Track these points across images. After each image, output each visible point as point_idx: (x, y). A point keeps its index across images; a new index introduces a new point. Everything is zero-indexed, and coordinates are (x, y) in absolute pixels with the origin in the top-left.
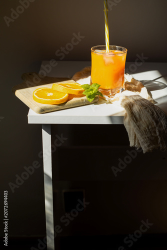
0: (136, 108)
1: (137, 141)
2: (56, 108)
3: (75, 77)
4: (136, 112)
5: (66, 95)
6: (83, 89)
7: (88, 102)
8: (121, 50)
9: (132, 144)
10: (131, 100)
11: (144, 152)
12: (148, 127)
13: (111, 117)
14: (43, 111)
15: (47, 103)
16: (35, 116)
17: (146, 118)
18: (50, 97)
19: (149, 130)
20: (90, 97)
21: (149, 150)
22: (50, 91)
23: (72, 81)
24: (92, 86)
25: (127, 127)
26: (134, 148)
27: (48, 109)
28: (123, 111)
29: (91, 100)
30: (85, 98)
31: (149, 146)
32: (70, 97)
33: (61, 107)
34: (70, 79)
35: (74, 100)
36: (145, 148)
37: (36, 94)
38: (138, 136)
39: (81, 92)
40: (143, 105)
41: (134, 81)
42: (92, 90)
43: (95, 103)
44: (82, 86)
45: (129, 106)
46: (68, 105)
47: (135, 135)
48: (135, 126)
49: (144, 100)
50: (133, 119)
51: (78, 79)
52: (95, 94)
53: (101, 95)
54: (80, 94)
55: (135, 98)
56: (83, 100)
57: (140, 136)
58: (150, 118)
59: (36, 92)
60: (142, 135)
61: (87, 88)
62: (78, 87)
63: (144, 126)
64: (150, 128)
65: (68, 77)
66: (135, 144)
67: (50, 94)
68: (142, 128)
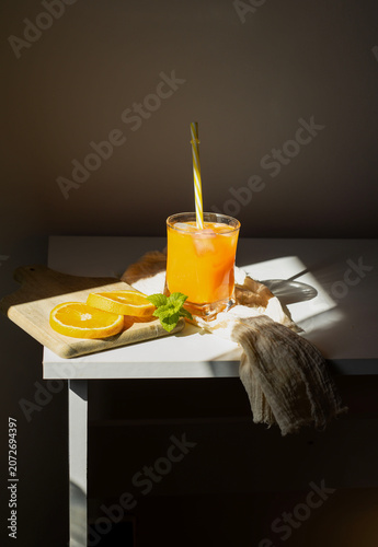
0: (263, 343)
1: (267, 411)
2: (100, 345)
3: (127, 275)
4: (264, 351)
5: (119, 320)
6: (151, 305)
7: (164, 331)
8: (226, 221)
9: (257, 417)
10: (252, 327)
11: (284, 434)
12: (289, 383)
13: (212, 364)
14: (74, 353)
15: (82, 335)
16: (59, 364)
17: (283, 362)
18: (88, 324)
19: (291, 388)
20: (167, 320)
21: (293, 429)
22: (85, 309)
23: (123, 284)
24: (171, 298)
25: (245, 383)
26: (261, 425)
27: (84, 349)
28: (236, 350)
29: (170, 328)
30: (157, 323)
31: (292, 421)
32: (128, 322)
33: (110, 344)
34: (120, 281)
35: (136, 327)
36: (286, 424)
37: (56, 316)
38: (271, 401)
39: (148, 310)
40: (277, 338)
41: (251, 284)
42: (173, 307)
43: (178, 333)
44: (151, 298)
45: (250, 340)
46: (125, 339)
47: (264, 398)
48: (263, 381)
49: (277, 325)
50: (259, 367)
51: (135, 280)
52: (177, 315)
53: (190, 316)
54: (148, 316)
55: (260, 323)
56: (153, 328)
57: (274, 402)
58: (293, 364)
59: (55, 312)
60: (279, 400)
61: (161, 301)
62: (141, 300)
63: (281, 381)
64: (293, 384)
65: (113, 275)
66: (263, 418)
67: (86, 317)
68: (277, 384)
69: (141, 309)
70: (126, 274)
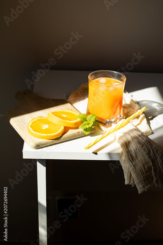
0: (133, 146)
1: (132, 179)
2: (51, 142)
3: (71, 99)
4: (132, 150)
5: (62, 128)
7: (84, 134)
9: (126, 182)
11: (139, 193)
12: (144, 167)
13: (110, 154)
14: (38, 147)
16: (30, 152)
17: (142, 157)
18: (46, 131)
19: (145, 169)
20: (86, 130)
22: (45, 122)
23: (68, 105)
25: (123, 165)
26: (129, 186)
27: (43, 144)
28: (118, 148)
29: (87, 133)
30: (81, 130)
31: (144, 187)
32: (66, 130)
33: (57, 141)
35: (71, 132)
36: (140, 188)
37: (31, 126)
38: (134, 175)
40: (139, 142)
41: (132, 104)
42: (89, 124)
43: (91, 135)
45: (126, 145)
46: (63, 139)
47: (131, 175)
48: (131, 166)
50: (129, 158)
53: (98, 125)
56: (79, 133)
57: (135, 177)
58: (147, 157)
59: (30, 124)
60: (138, 176)
61: (84, 119)
63: (140, 165)
64: (146, 167)
66: (130, 182)
67: (45, 127)
68: (138, 168)
69: (73, 124)
70: (70, 97)
